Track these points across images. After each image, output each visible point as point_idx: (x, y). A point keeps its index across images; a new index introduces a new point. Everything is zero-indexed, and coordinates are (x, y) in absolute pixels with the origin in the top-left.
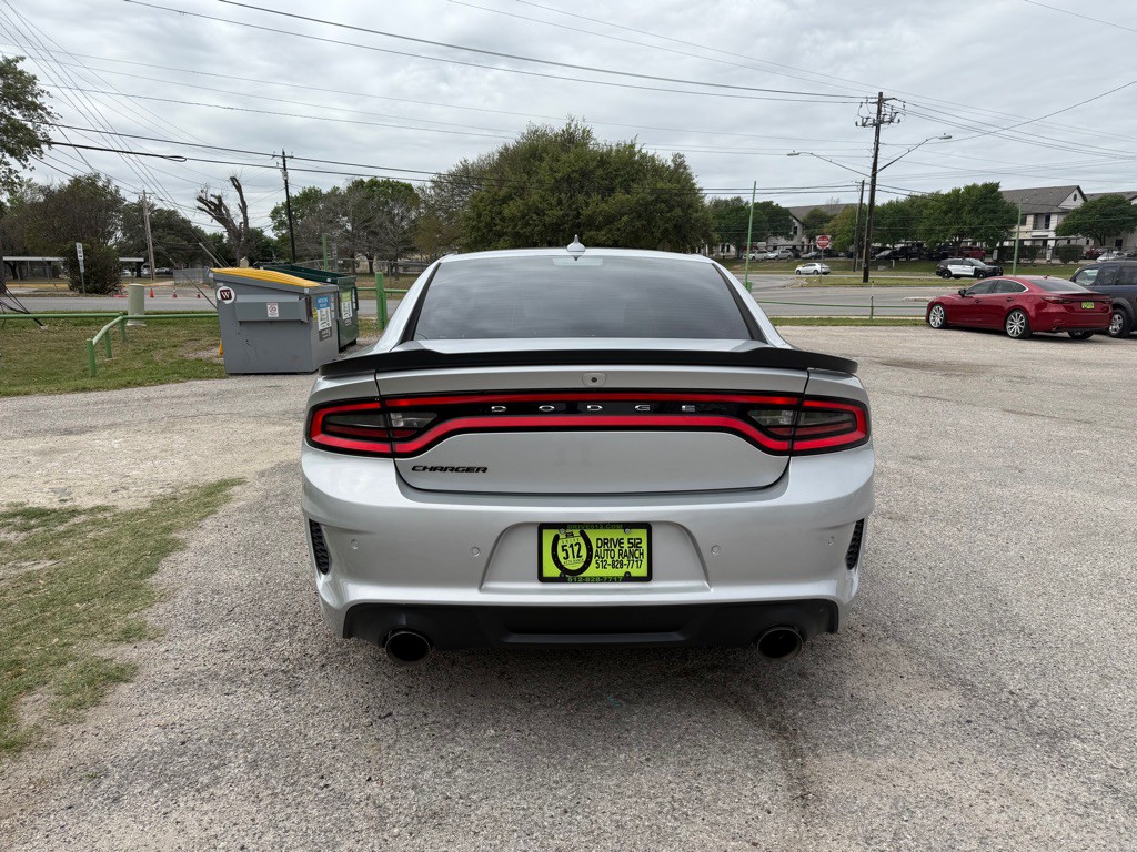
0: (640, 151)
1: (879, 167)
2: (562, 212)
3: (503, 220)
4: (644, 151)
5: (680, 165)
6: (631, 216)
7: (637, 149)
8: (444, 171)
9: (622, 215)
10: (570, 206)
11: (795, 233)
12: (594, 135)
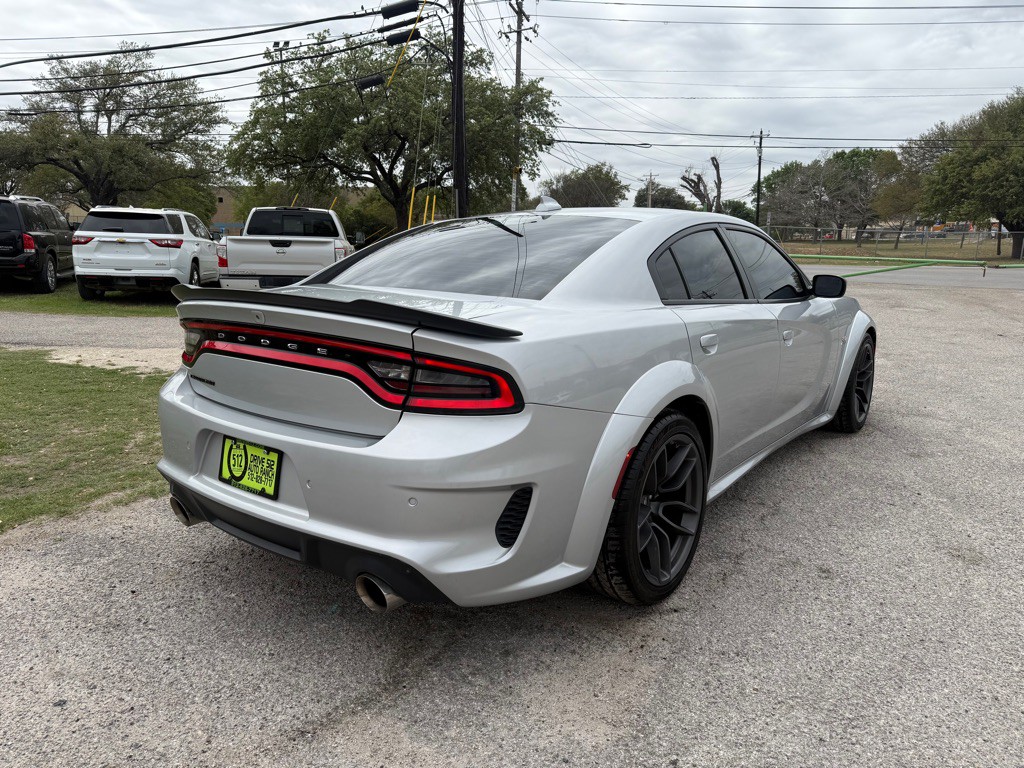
3: (971, 181)
8: (916, 137)
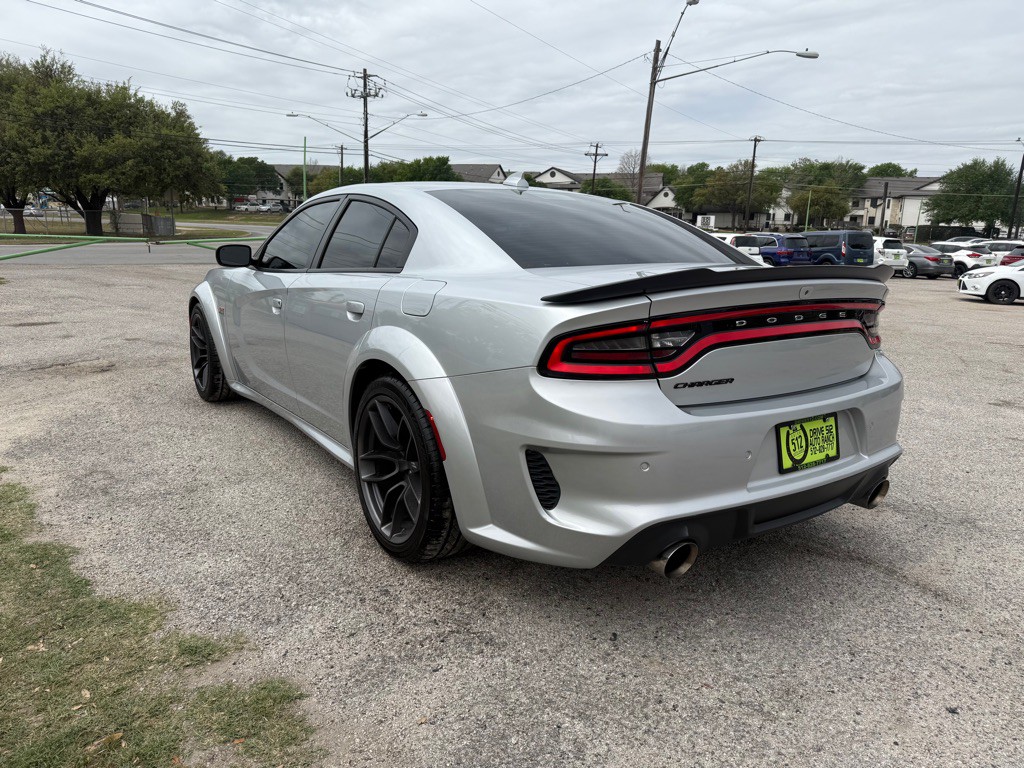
0: (135, 95)
1: (370, 135)
2: (49, 152)
4: (140, 95)
5: (181, 114)
6: (136, 160)
7: (132, 92)
9: (125, 160)
10: (59, 146)
11: (282, 188)
12: (76, 72)
